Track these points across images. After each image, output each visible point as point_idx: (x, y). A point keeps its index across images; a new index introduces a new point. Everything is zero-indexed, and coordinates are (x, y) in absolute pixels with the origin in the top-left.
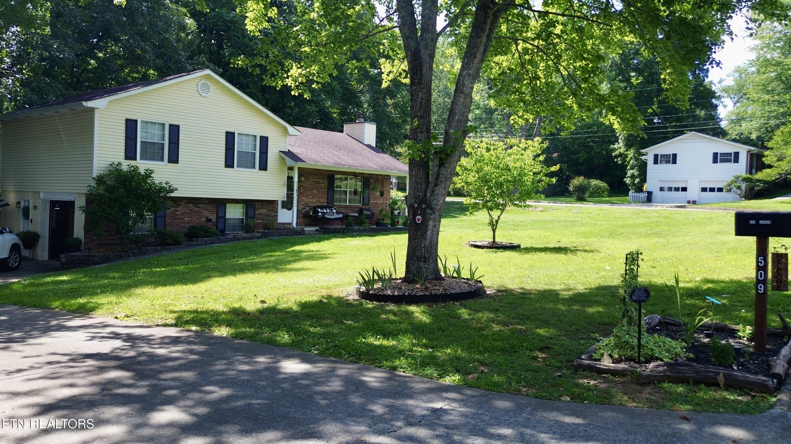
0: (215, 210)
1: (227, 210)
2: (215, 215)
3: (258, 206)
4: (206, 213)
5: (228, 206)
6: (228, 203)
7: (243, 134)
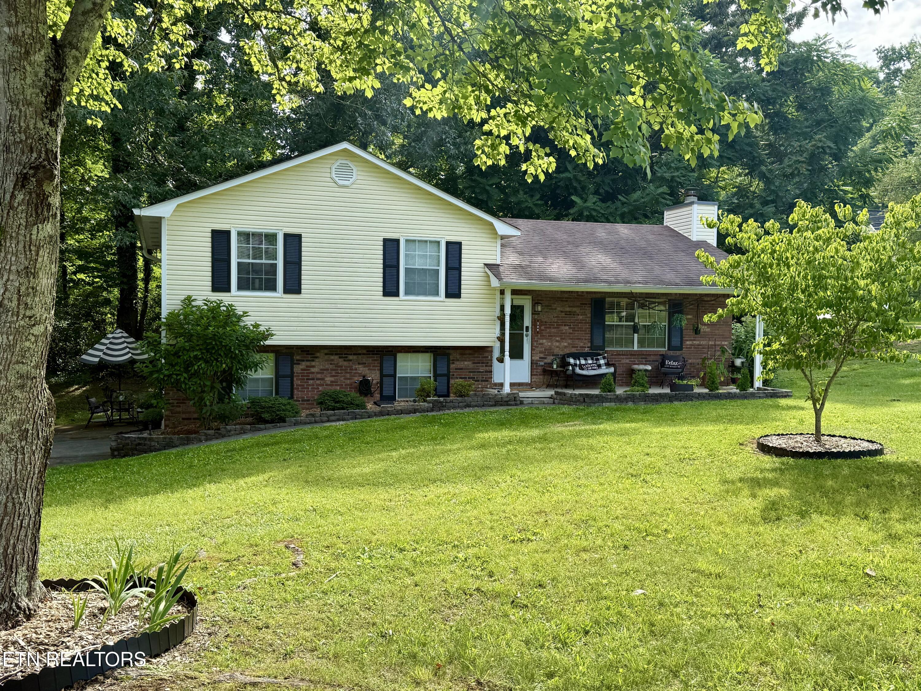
0: (377, 364)
1: (398, 364)
2: (378, 373)
3: (454, 355)
4: (362, 369)
5: (400, 356)
6: (401, 352)
7: (414, 241)
